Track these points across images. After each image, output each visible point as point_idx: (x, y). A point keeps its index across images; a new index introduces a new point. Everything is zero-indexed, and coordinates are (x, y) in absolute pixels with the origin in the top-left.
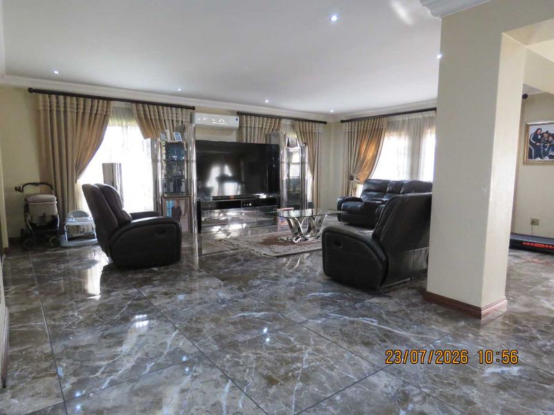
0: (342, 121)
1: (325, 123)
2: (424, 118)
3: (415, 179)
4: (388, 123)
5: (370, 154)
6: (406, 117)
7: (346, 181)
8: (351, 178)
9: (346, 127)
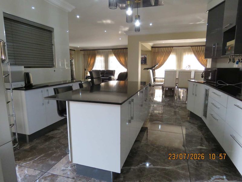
0: (81, 50)
1: (74, 50)
2: (108, 51)
3: (107, 70)
4: (97, 52)
5: (92, 62)
6: (103, 51)
7: (83, 70)
8: (85, 70)
9: (82, 52)
